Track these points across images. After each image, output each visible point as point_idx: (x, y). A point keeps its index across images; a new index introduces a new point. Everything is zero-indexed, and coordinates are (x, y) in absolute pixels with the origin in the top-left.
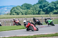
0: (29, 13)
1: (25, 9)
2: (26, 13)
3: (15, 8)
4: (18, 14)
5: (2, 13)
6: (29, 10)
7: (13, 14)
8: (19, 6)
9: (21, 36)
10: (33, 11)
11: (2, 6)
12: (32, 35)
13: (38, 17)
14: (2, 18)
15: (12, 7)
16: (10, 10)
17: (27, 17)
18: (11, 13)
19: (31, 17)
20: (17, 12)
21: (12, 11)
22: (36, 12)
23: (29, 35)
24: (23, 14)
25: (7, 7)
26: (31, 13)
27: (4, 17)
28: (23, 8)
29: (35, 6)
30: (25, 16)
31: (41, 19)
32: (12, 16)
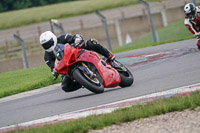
12: (109, 111)
13: (123, 9)
17: (62, 16)
19: (86, 13)
31: (140, 17)
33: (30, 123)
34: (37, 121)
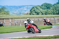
0: (49, 13)
1: (45, 9)
2: (46, 13)
3: (35, 8)
4: (38, 14)
5: (22, 13)
6: (49, 10)
7: (33, 14)
8: (39, 6)
9: (41, 37)
10: (53, 11)
11: (21, 6)
14: (22, 18)
15: (32, 7)
16: (30, 10)
17: (47, 17)
18: (31, 13)
20: (37, 12)
21: (32, 11)
22: (56, 12)
23: (49, 36)
24: (43, 14)
25: (26, 7)
26: (51, 13)
27: (24, 17)
28: (43, 8)
29: (55, 6)
30: (44, 16)
32: (32, 16)
33: (38, 36)
34: (39, 36)
